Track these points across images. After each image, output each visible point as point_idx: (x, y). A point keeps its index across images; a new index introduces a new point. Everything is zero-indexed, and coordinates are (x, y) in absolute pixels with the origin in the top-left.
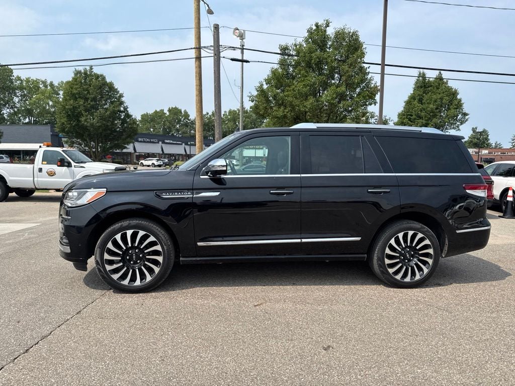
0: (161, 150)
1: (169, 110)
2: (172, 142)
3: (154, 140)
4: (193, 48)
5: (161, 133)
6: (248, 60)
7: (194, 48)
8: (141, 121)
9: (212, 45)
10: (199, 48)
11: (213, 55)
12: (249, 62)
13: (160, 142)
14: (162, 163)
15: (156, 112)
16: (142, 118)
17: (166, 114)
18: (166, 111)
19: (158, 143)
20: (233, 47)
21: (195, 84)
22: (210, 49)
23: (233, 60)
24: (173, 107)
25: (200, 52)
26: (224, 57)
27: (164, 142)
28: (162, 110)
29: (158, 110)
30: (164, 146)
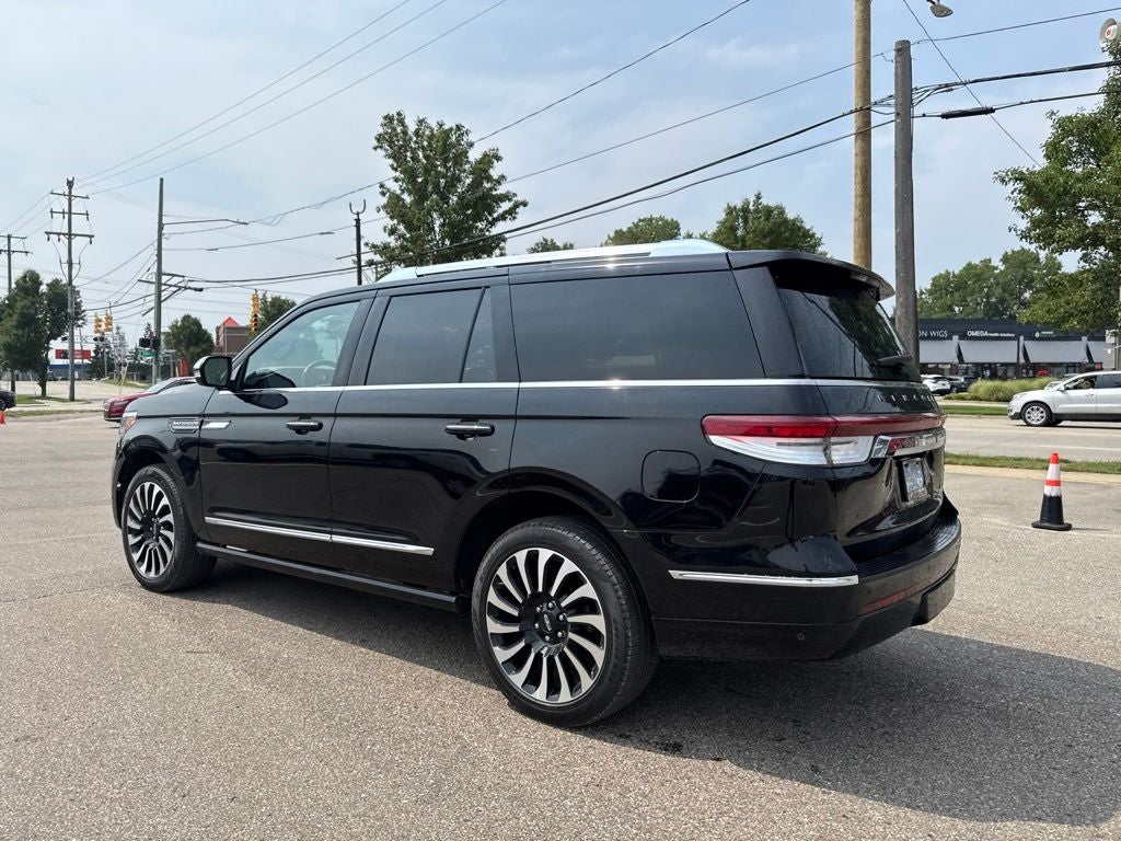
0: (955, 355)
1: (1005, 259)
2: (986, 334)
3: (939, 334)
4: (851, 112)
5: (980, 315)
6: (989, 106)
7: (856, 111)
8: (930, 292)
9: (893, 93)
10: (864, 111)
11: (893, 117)
12: (992, 111)
13: (956, 338)
14: (948, 386)
15: (970, 267)
16: (933, 285)
17: (996, 268)
18: (996, 262)
19: (950, 338)
20: (947, 86)
21: (853, 193)
22: (889, 105)
23: (946, 116)
24: (1016, 250)
25: (869, 117)
26: (924, 115)
27: (964, 337)
28: (985, 261)
29: (976, 261)
30: (964, 345)
